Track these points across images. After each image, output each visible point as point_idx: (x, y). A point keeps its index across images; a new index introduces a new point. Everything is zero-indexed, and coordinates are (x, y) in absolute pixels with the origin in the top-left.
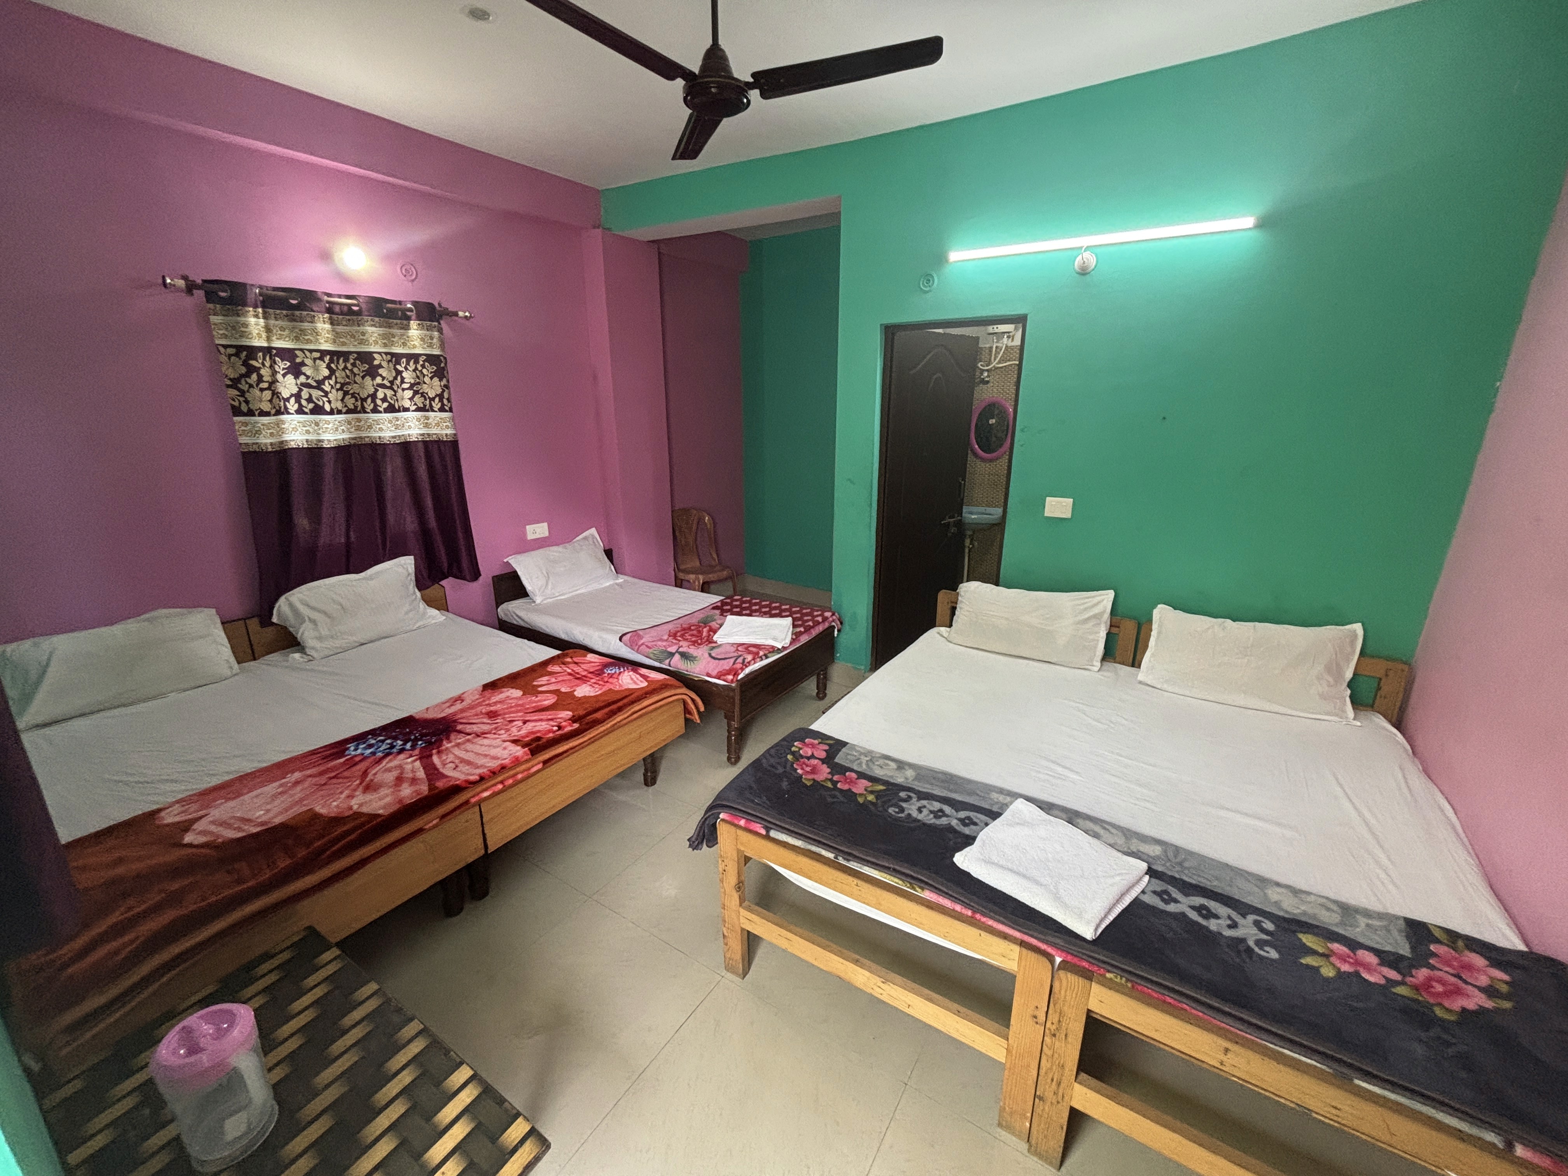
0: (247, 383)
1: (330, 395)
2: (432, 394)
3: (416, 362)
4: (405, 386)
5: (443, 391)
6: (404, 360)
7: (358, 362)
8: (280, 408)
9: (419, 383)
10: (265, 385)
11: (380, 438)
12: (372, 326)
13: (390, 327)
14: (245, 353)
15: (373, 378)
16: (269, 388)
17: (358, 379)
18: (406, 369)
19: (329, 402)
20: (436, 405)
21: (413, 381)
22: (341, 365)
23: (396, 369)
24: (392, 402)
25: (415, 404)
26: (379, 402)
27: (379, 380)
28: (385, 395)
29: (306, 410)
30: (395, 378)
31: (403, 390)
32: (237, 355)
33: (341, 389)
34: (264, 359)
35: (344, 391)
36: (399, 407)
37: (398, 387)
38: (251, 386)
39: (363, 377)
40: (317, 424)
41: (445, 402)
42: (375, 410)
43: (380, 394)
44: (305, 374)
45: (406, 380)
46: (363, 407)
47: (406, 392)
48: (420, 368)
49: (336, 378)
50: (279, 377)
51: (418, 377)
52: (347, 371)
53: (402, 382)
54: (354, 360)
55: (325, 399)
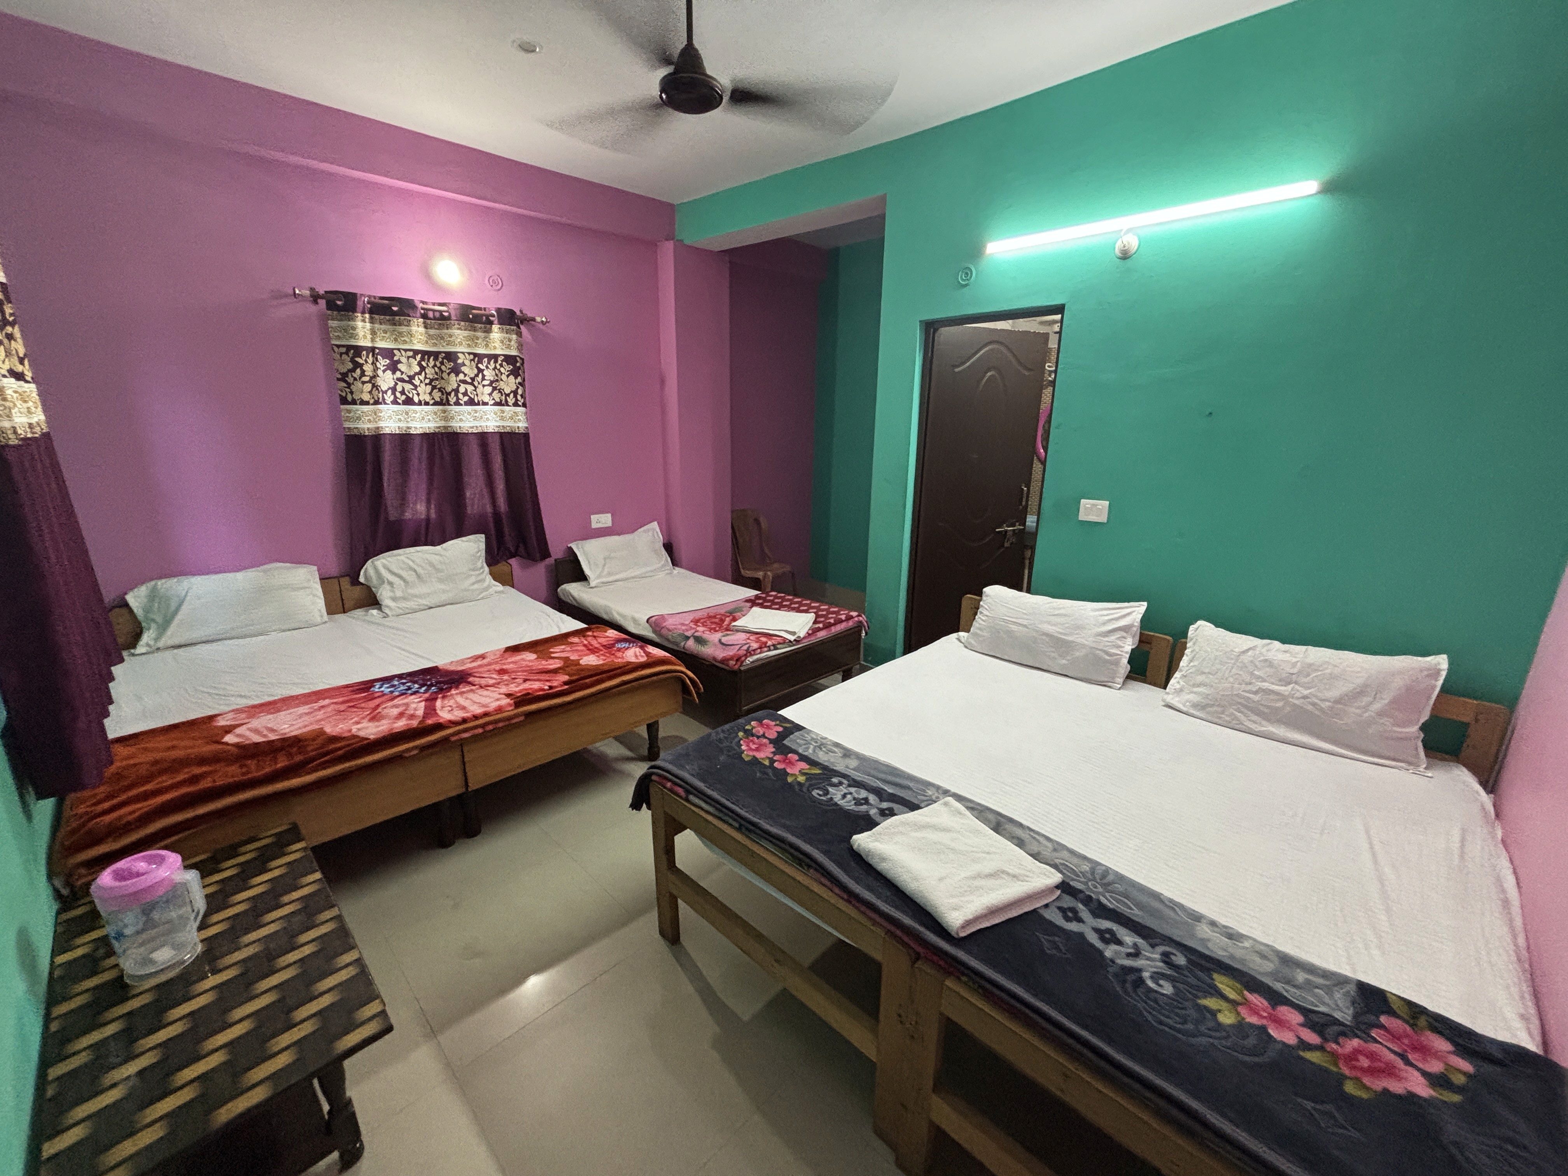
0: (352, 376)
1: (418, 389)
2: (507, 391)
3: (496, 362)
4: (486, 382)
5: (518, 388)
6: (486, 360)
7: (445, 361)
8: (379, 398)
9: (497, 381)
10: (366, 379)
11: (460, 427)
12: (459, 329)
13: (475, 331)
14: (352, 351)
15: (457, 375)
16: (369, 382)
17: (445, 375)
18: (487, 367)
19: (418, 394)
20: (511, 400)
21: (492, 379)
22: (432, 363)
23: (478, 368)
24: (472, 397)
25: (493, 399)
26: (460, 396)
27: (461, 376)
28: (466, 390)
29: (400, 401)
30: (477, 375)
31: (484, 386)
32: (347, 353)
33: (430, 384)
34: (367, 357)
35: (433, 386)
36: (478, 401)
37: (479, 383)
38: (355, 379)
39: (449, 374)
40: (407, 413)
41: (519, 397)
42: (457, 403)
43: (462, 389)
44: (400, 370)
45: (486, 378)
46: (448, 400)
47: (486, 388)
48: (498, 367)
49: (426, 374)
50: (380, 372)
51: (497, 375)
52: (436, 368)
53: (483, 379)
54: (443, 359)
55: (415, 392)
